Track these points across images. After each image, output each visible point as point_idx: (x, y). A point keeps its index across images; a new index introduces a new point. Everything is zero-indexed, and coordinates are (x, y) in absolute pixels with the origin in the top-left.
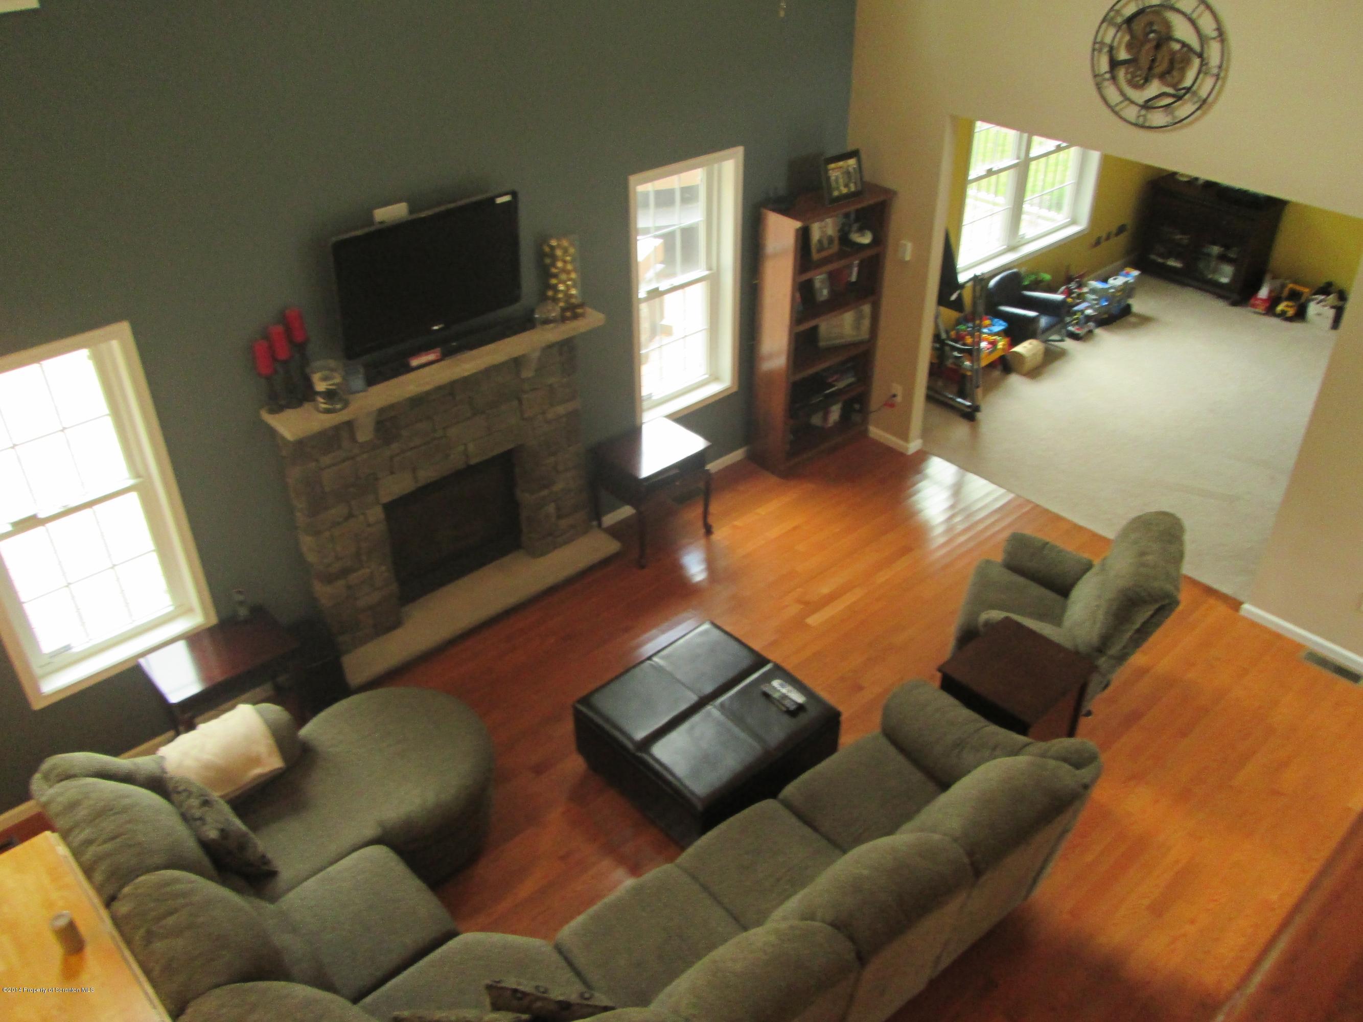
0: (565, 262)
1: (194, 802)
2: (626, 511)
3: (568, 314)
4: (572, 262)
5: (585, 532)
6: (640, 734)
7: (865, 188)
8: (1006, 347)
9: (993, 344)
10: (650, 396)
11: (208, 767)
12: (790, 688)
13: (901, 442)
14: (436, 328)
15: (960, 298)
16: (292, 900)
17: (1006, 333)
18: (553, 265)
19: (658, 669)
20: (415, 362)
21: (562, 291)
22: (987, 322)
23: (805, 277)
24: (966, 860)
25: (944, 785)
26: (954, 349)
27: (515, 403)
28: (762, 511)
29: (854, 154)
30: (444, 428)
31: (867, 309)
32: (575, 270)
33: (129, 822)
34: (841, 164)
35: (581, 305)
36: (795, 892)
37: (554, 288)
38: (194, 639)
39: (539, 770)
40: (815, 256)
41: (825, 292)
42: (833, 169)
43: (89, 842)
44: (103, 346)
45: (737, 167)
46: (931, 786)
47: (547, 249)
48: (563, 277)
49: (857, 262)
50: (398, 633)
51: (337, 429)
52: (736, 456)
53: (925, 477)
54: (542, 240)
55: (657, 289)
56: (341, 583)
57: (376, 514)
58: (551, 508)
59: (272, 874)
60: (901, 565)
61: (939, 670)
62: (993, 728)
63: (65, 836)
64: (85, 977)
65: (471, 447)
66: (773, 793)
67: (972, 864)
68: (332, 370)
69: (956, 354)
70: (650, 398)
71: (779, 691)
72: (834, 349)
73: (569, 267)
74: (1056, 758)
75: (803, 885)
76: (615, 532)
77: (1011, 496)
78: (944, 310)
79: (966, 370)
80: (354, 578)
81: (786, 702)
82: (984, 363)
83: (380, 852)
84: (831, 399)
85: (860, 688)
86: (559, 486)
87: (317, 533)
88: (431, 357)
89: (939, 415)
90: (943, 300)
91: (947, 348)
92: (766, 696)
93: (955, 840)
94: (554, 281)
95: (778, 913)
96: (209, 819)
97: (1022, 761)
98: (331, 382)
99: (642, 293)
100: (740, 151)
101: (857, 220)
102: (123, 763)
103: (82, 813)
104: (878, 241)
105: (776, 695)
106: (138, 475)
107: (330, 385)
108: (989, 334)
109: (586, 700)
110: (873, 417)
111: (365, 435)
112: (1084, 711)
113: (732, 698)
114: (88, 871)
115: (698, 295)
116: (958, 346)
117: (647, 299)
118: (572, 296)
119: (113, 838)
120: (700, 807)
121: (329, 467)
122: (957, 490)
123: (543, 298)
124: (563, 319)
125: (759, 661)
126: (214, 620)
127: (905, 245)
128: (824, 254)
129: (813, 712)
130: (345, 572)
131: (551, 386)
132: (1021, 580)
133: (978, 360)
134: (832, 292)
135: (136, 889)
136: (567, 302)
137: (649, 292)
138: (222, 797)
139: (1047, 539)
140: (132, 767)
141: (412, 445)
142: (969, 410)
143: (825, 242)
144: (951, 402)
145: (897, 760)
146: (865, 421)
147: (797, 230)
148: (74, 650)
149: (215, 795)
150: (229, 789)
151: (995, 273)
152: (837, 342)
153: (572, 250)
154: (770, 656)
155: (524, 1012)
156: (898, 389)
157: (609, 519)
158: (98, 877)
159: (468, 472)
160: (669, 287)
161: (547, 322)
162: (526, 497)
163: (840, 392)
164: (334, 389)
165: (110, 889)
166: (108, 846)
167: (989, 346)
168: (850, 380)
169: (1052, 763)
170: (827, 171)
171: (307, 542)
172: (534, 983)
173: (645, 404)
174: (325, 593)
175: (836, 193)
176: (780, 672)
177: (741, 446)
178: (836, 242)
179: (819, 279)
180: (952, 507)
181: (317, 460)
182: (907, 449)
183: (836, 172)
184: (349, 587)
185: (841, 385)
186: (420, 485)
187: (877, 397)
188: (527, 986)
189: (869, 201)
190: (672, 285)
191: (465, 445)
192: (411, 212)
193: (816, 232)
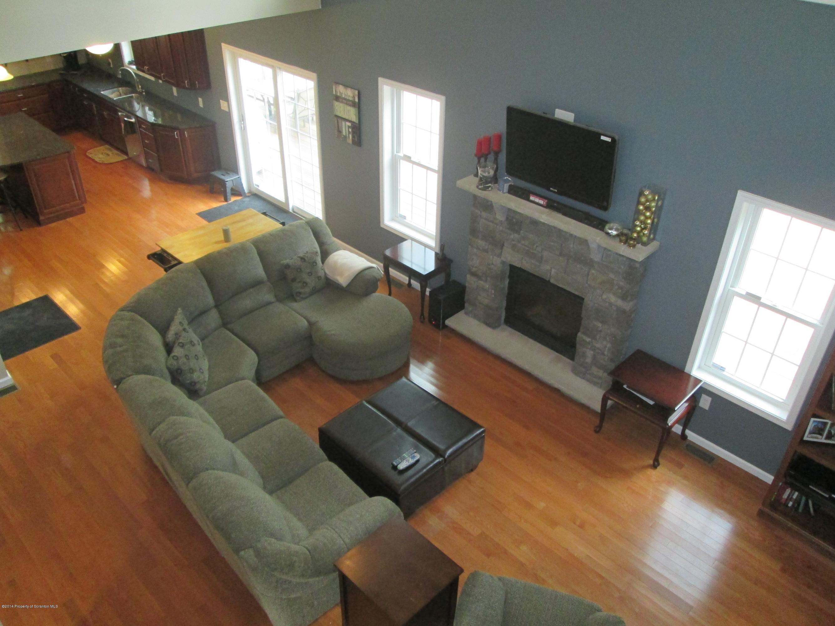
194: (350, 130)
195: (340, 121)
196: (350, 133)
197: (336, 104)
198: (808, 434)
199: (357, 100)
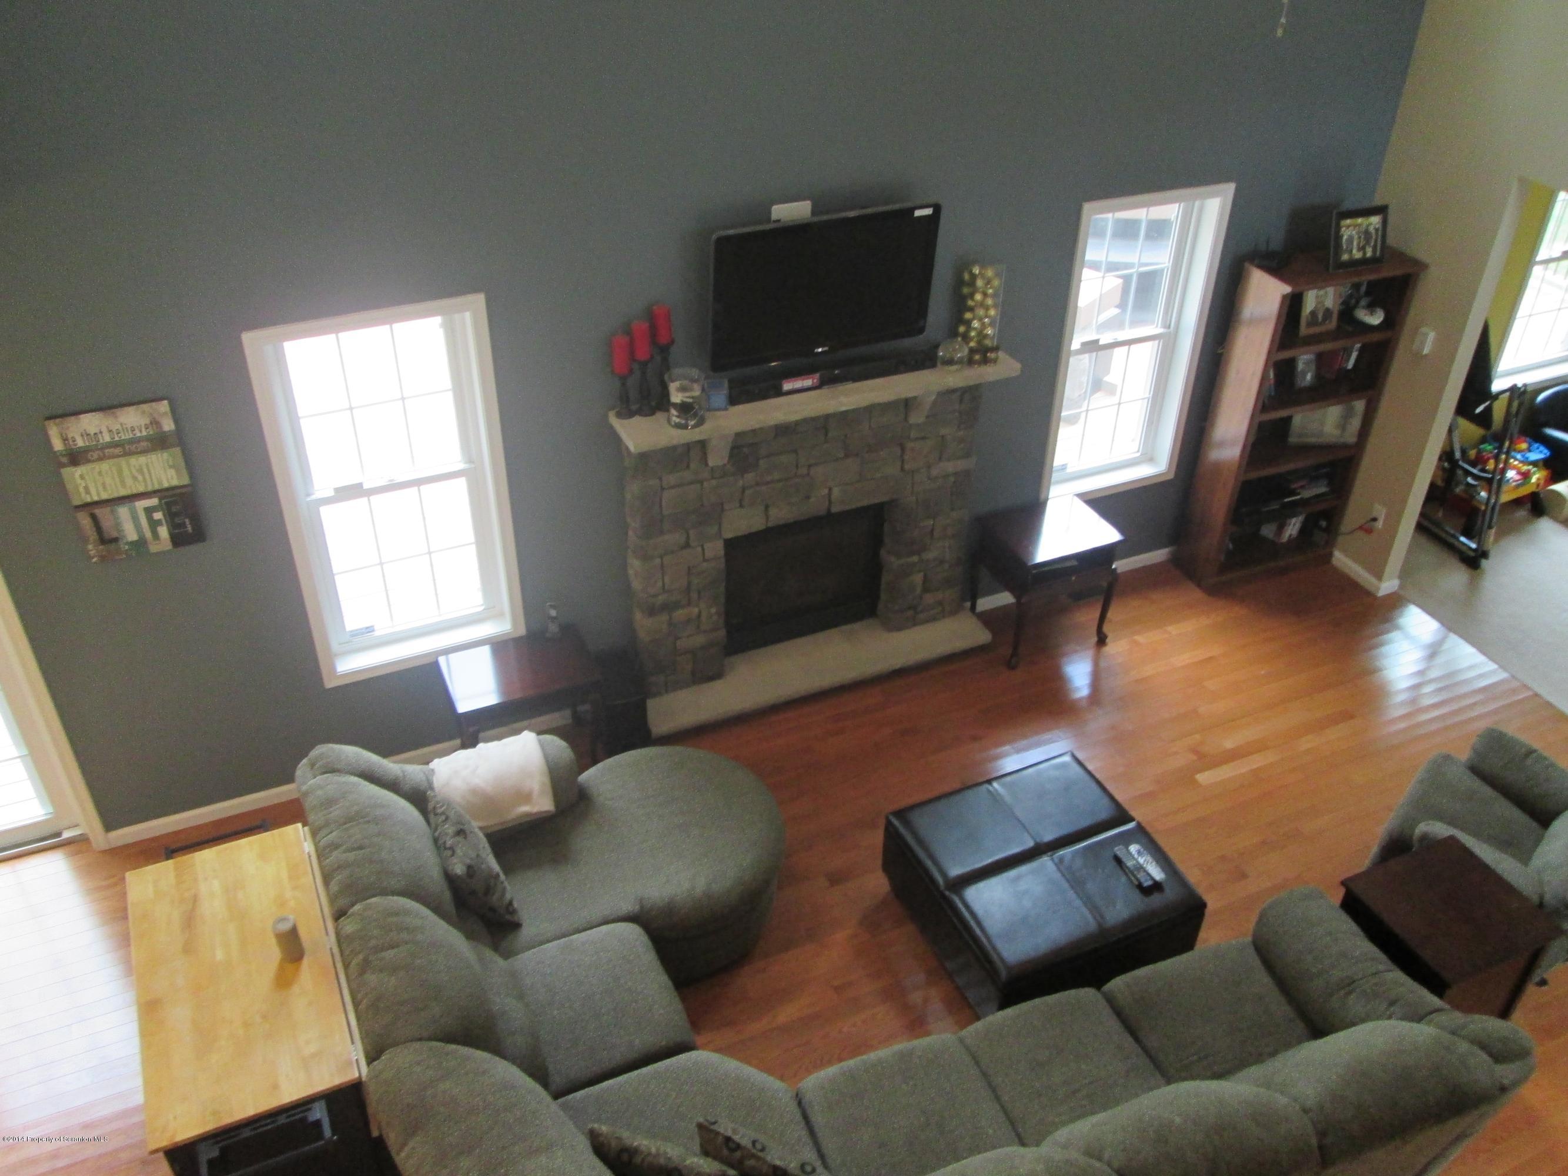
0: (985, 295)
1: (450, 829)
2: (1005, 598)
3: (977, 357)
4: (995, 296)
5: (954, 613)
6: (955, 871)
7: (1387, 254)
8: (1542, 482)
9: (1526, 476)
10: (1064, 467)
11: (474, 791)
12: (1149, 858)
13: (1373, 580)
14: (820, 350)
15: (1488, 410)
16: (527, 960)
17: (1546, 463)
18: (972, 296)
19: (995, 797)
20: (787, 386)
21: (975, 329)
22: (1524, 446)
23: (1286, 355)
24: (1314, 1141)
25: (1318, 1030)
26: (1468, 473)
27: (898, 450)
28: (1173, 630)
29: (1381, 210)
30: (810, 466)
31: (1360, 405)
32: (995, 306)
33: (379, 834)
34: (1360, 220)
35: (995, 349)
36: (1093, 1113)
37: (968, 323)
38: (500, 647)
39: (836, 879)
40: (1304, 330)
41: (1309, 377)
42: (1348, 227)
43: (334, 846)
44: (457, 317)
45: (1222, 208)
46: (1300, 1027)
47: (966, 277)
48: (981, 312)
49: (1358, 346)
50: (717, 684)
51: (688, 447)
52: (1158, 556)
53: (1397, 628)
54: (962, 266)
55: (1097, 341)
56: (664, 617)
57: (715, 549)
58: (918, 578)
59: (516, 926)
60: (1335, 734)
61: (1343, 883)
62: (1397, 976)
63: (314, 834)
64: (296, 989)
65: (836, 492)
66: (1098, 983)
67: (1321, 1147)
68: (693, 381)
69: (1470, 480)
70: (1065, 468)
71: (1136, 860)
72: (1306, 449)
73: (989, 301)
74: (1473, 1042)
75: (1105, 1107)
76: (988, 619)
77: (1503, 675)
78: (1463, 423)
79: (1480, 502)
80: (680, 614)
81: (1141, 876)
82: (1505, 498)
83: (633, 932)
84: (1291, 509)
85: (1244, 876)
86: (931, 555)
87: (645, 558)
88: (808, 382)
89: (1431, 552)
90: (1464, 408)
91: (1460, 472)
92: (1118, 861)
93: (1305, 1111)
94: (968, 315)
95: (1062, 1134)
96: (459, 852)
97: (1423, 1032)
98: (687, 394)
99: (1075, 345)
100: (1230, 188)
101: (1368, 293)
102: (390, 766)
103: (336, 812)
104: (1391, 323)
105: (1130, 864)
106: (469, 460)
107: (687, 397)
108: (1521, 462)
109: (901, 814)
110: (1340, 539)
111: (717, 458)
112: (1536, 978)
113: (1077, 852)
114: (327, 879)
115: (1145, 356)
116: (1475, 471)
117: (1079, 352)
118: (986, 336)
119: (361, 848)
120: (1004, 974)
121: (673, 487)
122: (1433, 651)
123: (953, 334)
124: (971, 362)
125: (1121, 816)
126: (522, 631)
127: (1426, 335)
128: (1317, 330)
129: (1171, 894)
130: (668, 607)
131: (943, 437)
132: (1487, 791)
133: (1498, 493)
134: (1318, 376)
135: (364, 910)
136: (979, 342)
137: (1084, 344)
138: (481, 828)
139: (1536, 745)
140: (399, 773)
141: (769, 478)
142: (1472, 554)
143: (1320, 317)
144: (1452, 540)
145: (1263, 980)
146: (1330, 544)
147: (1284, 297)
148: (377, 633)
149: (475, 825)
150: (493, 822)
151: (1545, 385)
152: (1313, 440)
153: (996, 283)
154: (1133, 813)
155: (732, 1166)
156: (1380, 511)
157: (985, 604)
158: (334, 887)
159: (829, 519)
160: (1111, 341)
161: (950, 362)
162: (892, 561)
163: (1305, 502)
164: (690, 402)
165: (342, 902)
166: (351, 856)
167: (1518, 477)
168: (1321, 489)
169: (1464, 1046)
170: (1338, 227)
171: (635, 565)
172: (754, 1135)
173: (1055, 476)
174: (645, 626)
175: (1345, 257)
176: (1142, 834)
177: (1166, 547)
178: (1335, 316)
179: (1305, 362)
180: (1421, 673)
181: (660, 479)
182: (1378, 589)
183: (1350, 230)
184: (670, 623)
185: (1307, 494)
186: (770, 525)
187: (1351, 518)
188: (743, 1137)
189: (1387, 273)
190: (1116, 339)
191: (830, 489)
192: (814, 213)
193: (1311, 301)
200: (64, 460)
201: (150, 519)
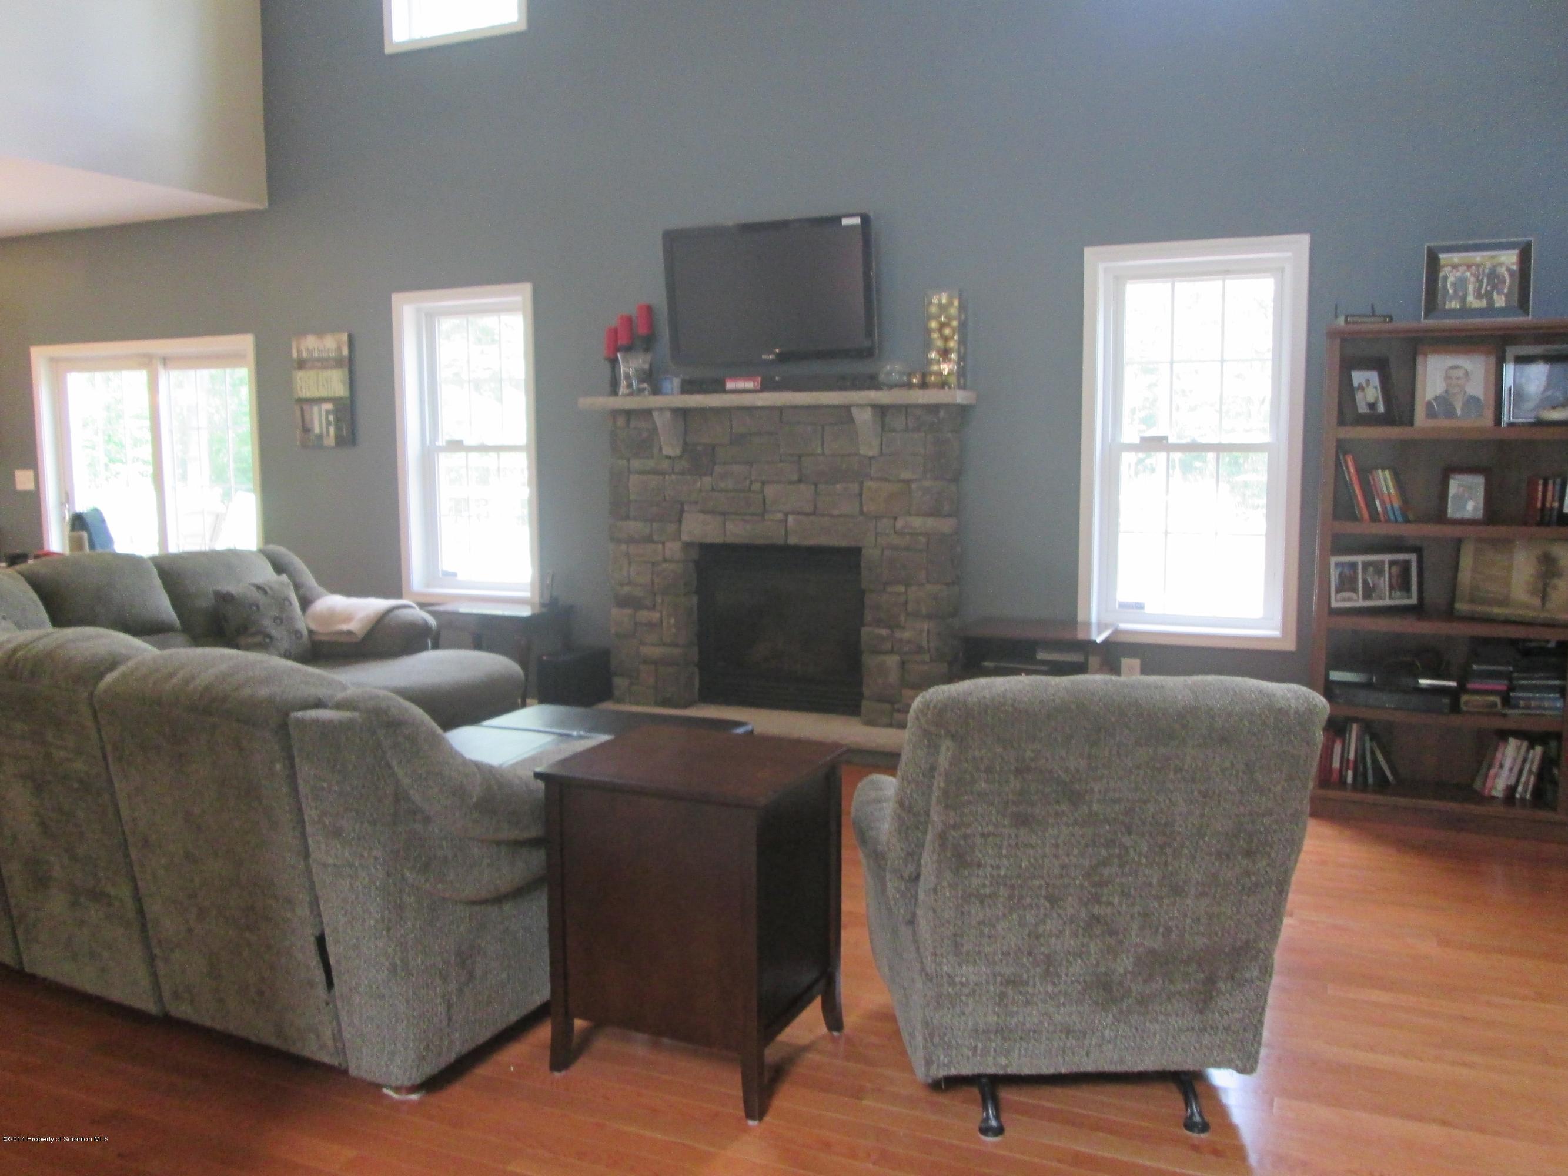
20: (730, 385)
27: (855, 487)
29: (1519, 246)
34: (1477, 258)
42: (1454, 265)
56: (630, 613)
57: (674, 549)
58: (892, 662)
65: (792, 521)
80: (644, 615)
86: (905, 634)
88: (749, 385)
99: (1130, 437)
100: (1302, 240)
117: (1137, 448)
121: (638, 473)
130: (633, 603)
131: (906, 482)
137: (1145, 440)
141: (724, 486)
143: (1458, 405)
159: (787, 552)
175: (1452, 305)
183: (1460, 270)
184: (635, 622)
186: (728, 540)
191: (785, 516)
193: (1436, 383)
194: (331, 418)
195: (306, 407)
196: (331, 425)
197: (300, 376)
198: (1336, 595)
199: (345, 351)
200: (296, 365)
201: (327, 418)
